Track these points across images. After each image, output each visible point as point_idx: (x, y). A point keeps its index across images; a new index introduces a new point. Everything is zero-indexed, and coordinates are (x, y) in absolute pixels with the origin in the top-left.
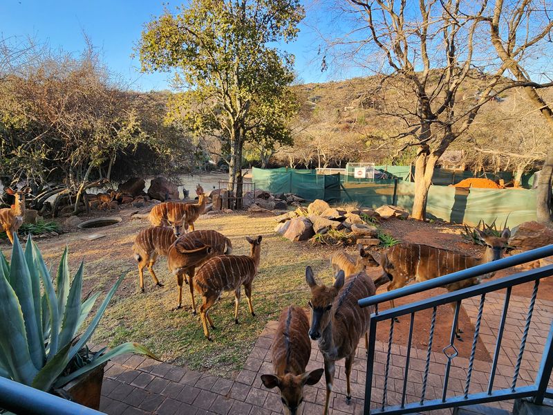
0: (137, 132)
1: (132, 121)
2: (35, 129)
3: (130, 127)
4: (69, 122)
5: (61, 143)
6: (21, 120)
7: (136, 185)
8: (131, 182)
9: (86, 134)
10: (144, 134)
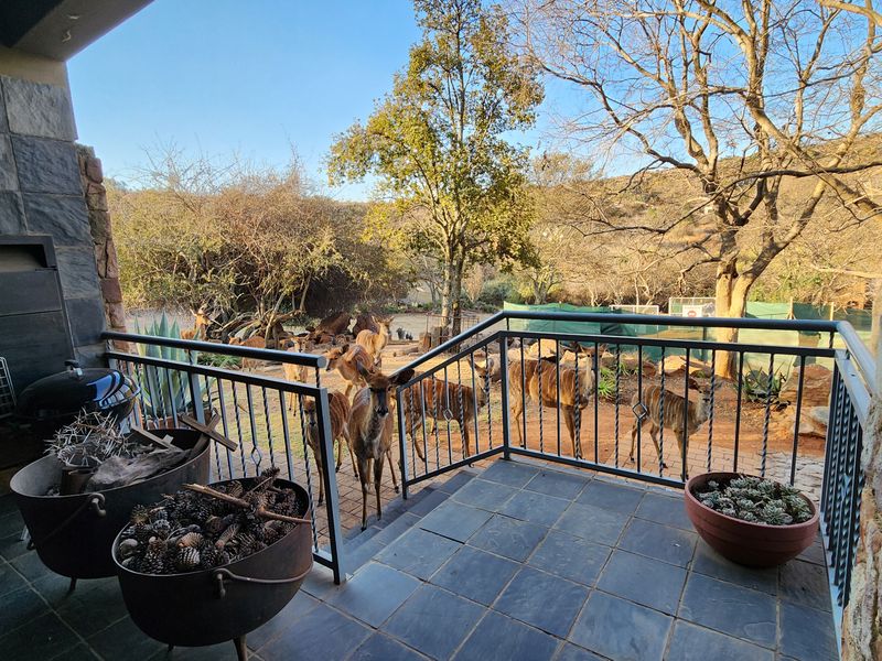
0: (331, 253)
1: (326, 240)
2: (228, 252)
3: (323, 247)
4: (261, 244)
5: (253, 269)
6: (215, 244)
7: (338, 322)
8: (334, 317)
9: (278, 257)
10: (337, 256)
